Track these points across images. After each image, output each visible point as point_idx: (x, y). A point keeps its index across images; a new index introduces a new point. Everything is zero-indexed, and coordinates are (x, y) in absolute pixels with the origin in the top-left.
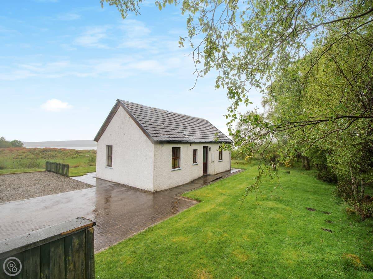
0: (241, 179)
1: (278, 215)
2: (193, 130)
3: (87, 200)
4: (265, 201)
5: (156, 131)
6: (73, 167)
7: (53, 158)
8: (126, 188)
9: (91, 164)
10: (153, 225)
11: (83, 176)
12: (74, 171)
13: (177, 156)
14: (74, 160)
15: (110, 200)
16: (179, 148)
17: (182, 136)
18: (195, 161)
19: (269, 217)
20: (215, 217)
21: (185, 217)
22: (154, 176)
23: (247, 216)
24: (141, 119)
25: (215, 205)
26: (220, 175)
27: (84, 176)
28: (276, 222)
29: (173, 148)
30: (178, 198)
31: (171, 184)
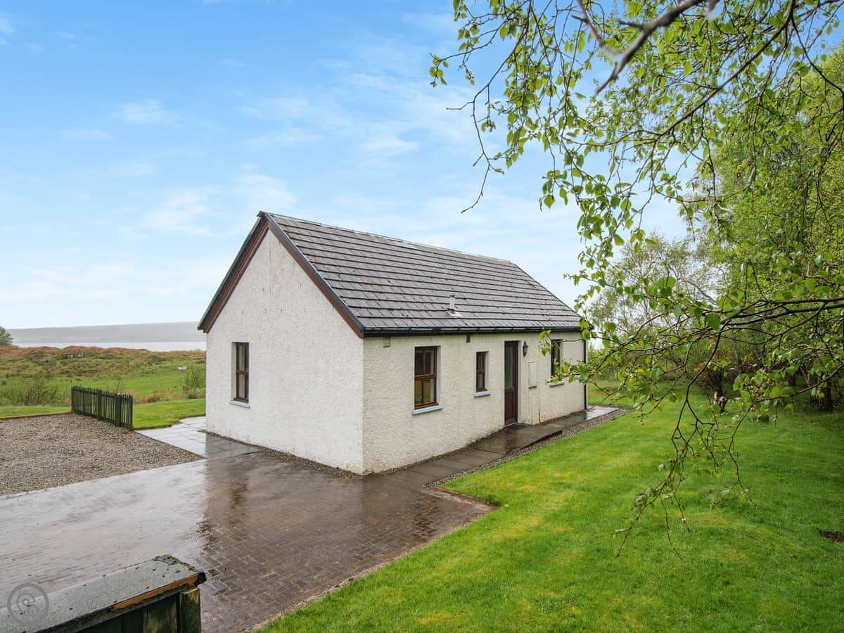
0: (619, 438)
1: (732, 554)
2: (474, 296)
3: (181, 497)
4: (692, 509)
5: (369, 300)
6: (144, 401)
7: (91, 376)
8: (286, 464)
9: (191, 391)
10: (364, 574)
11: (170, 426)
12: (147, 414)
13: (429, 373)
14: (148, 379)
15: (243, 498)
16: (435, 349)
17: (442, 315)
18: (481, 385)
19: (704, 557)
20: (542, 554)
21: (452, 551)
22: (365, 431)
23: (637, 553)
24: (326, 268)
25: (541, 516)
26: (557, 426)
27: (174, 427)
28: (726, 573)
29: (417, 349)
30: (432, 493)
31: (415, 454)
